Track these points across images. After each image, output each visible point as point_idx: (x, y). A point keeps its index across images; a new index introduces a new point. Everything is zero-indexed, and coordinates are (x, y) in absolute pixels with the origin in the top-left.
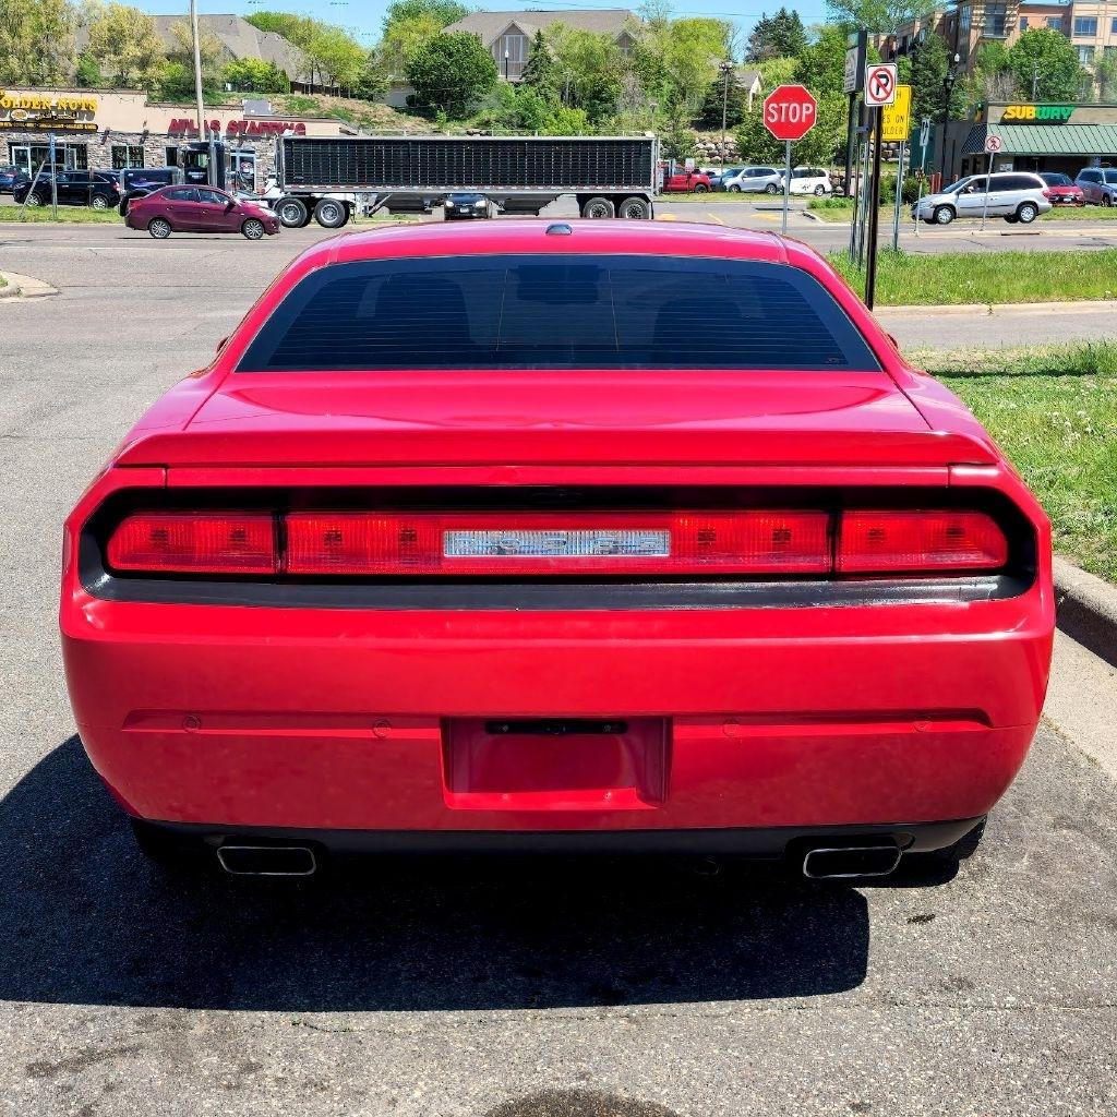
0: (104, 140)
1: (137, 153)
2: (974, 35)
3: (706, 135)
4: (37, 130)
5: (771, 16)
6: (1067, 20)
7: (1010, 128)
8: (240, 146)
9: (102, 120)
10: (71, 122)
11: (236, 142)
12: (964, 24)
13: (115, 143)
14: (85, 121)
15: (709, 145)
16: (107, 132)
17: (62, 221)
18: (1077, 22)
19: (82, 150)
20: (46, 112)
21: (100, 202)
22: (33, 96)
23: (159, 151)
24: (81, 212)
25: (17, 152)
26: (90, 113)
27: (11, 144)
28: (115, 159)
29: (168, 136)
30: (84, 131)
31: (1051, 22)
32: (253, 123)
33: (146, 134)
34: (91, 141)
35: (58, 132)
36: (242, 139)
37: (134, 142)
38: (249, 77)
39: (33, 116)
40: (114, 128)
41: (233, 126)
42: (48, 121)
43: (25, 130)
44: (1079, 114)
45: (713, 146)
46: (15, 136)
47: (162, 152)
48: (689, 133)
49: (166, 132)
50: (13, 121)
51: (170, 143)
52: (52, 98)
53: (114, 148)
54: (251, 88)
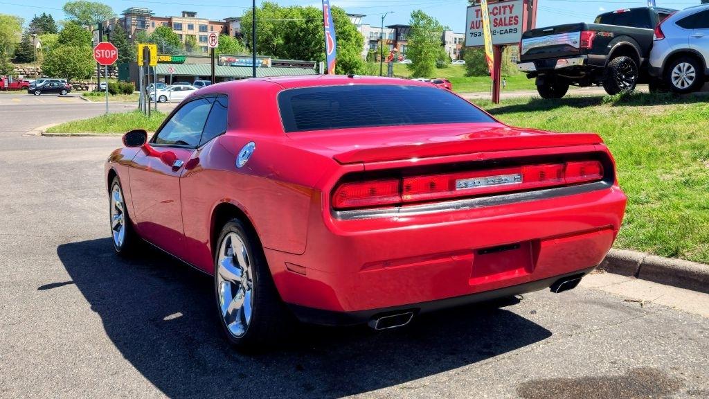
2: (133, 28)
3: (18, 65)
5: (39, 16)
6: (170, 24)
7: (162, 65)
12: (128, 23)
15: (20, 70)
18: (175, 25)
31: (164, 24)
44: (188, 60)
45: (22, 70)
48: (11, 64)
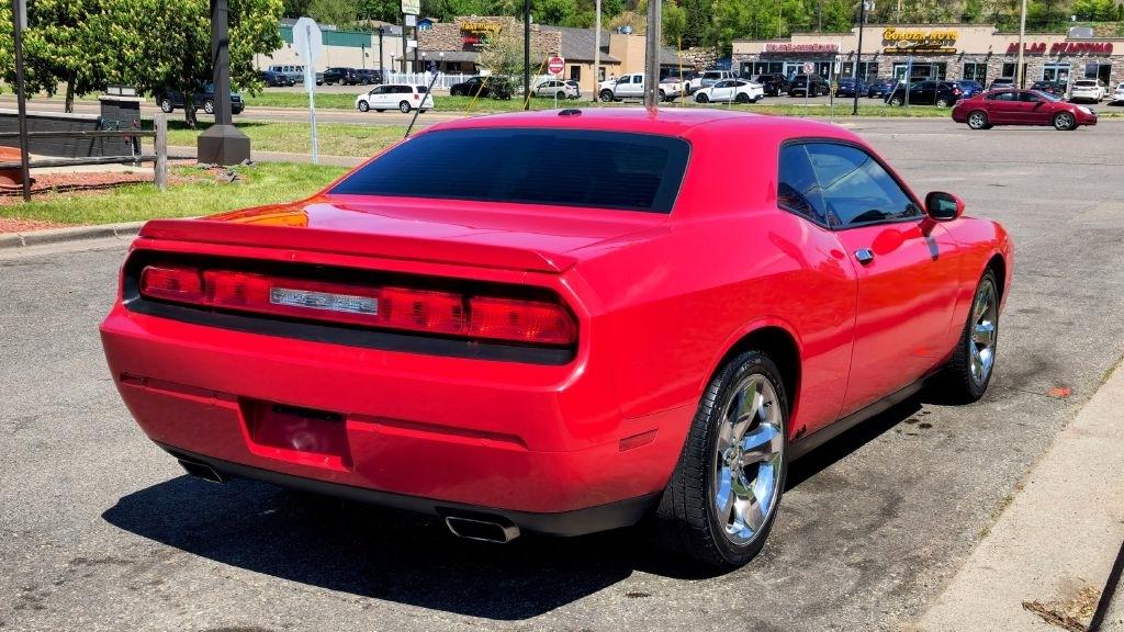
0: (960, 59)
1: (983, 68)
4: (915, 54)
8: (1059, 61)
9: (959, 47)
10: (938, 47)
11: (1057, 58)
13: (967, 62)
14: (948, 47)
16: (962, 54)
17: (909, 116)
19: (943, 67)
20: (922, 41)
21: (942, 104)
22: (914, 31)
23: (998, 66)
24: (926, 110)
25: (898, 69)
26: (952, 42)
27: (895, 64)
28: (966, 72)
29: (1007, 55)
30: (947, 54)
32: (1072, 45)
33: (990, 54)
34: (950, 61)
35: (928, 55)
36: (1062, 56)
37: (980, 60)
38: (1093, 9)
39: (912, 44)
40: (967, 52)
41: (1056, 47)
42: (923, 47)
43: (905, 54)
46: (898, 58)
47: (1000, 67)
49: (1005, 52)
50: (898, 48)
51: (1008, 60)
52: (927, 32)
53: (966, 65)
54: (1091, 19)
